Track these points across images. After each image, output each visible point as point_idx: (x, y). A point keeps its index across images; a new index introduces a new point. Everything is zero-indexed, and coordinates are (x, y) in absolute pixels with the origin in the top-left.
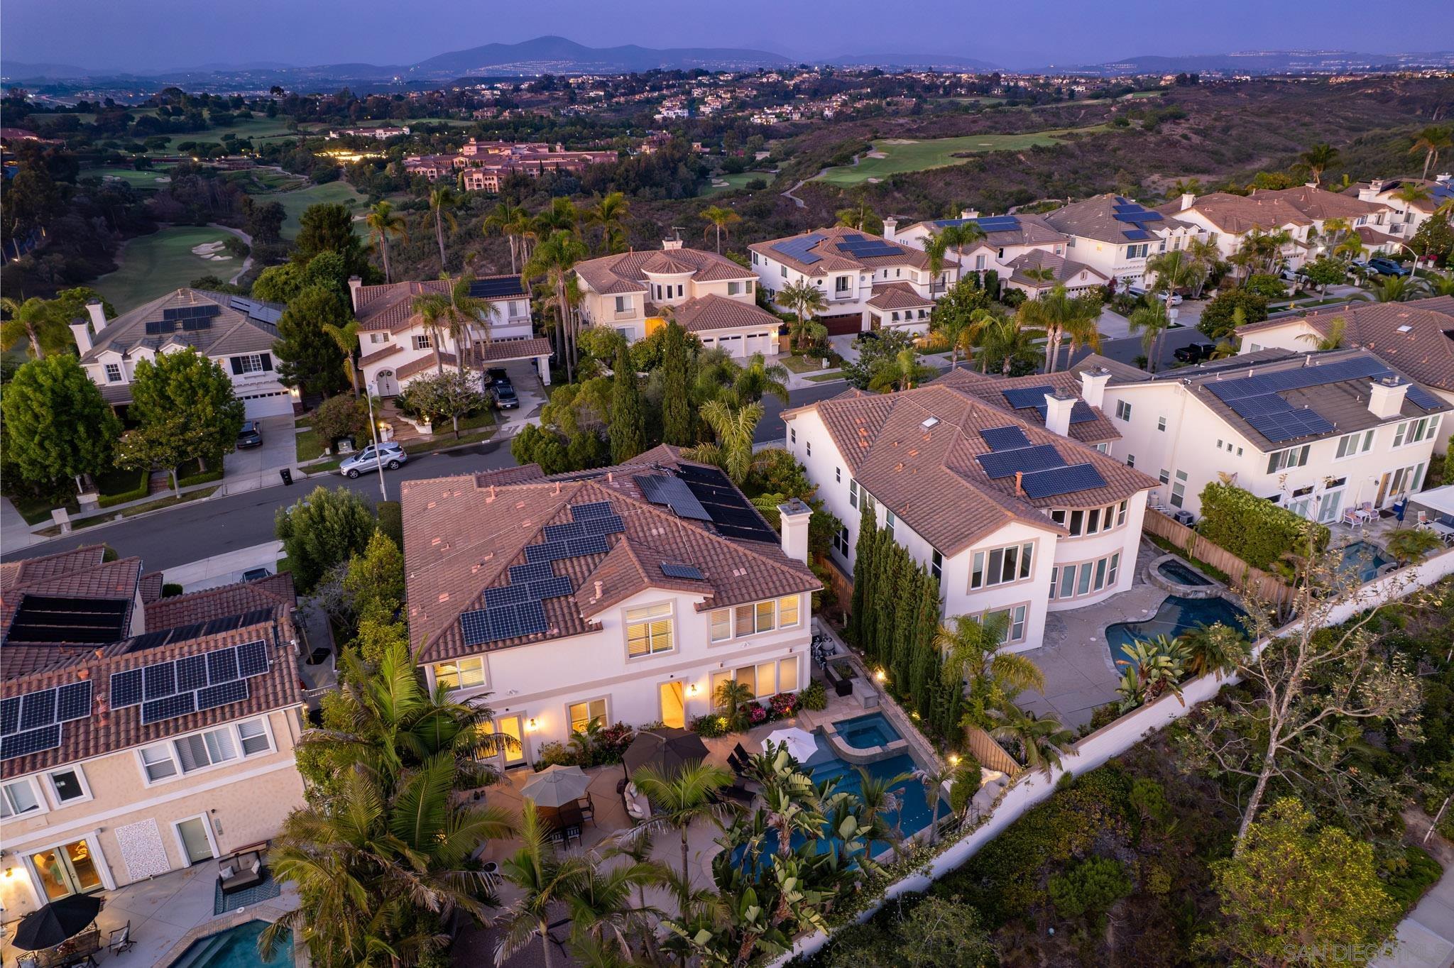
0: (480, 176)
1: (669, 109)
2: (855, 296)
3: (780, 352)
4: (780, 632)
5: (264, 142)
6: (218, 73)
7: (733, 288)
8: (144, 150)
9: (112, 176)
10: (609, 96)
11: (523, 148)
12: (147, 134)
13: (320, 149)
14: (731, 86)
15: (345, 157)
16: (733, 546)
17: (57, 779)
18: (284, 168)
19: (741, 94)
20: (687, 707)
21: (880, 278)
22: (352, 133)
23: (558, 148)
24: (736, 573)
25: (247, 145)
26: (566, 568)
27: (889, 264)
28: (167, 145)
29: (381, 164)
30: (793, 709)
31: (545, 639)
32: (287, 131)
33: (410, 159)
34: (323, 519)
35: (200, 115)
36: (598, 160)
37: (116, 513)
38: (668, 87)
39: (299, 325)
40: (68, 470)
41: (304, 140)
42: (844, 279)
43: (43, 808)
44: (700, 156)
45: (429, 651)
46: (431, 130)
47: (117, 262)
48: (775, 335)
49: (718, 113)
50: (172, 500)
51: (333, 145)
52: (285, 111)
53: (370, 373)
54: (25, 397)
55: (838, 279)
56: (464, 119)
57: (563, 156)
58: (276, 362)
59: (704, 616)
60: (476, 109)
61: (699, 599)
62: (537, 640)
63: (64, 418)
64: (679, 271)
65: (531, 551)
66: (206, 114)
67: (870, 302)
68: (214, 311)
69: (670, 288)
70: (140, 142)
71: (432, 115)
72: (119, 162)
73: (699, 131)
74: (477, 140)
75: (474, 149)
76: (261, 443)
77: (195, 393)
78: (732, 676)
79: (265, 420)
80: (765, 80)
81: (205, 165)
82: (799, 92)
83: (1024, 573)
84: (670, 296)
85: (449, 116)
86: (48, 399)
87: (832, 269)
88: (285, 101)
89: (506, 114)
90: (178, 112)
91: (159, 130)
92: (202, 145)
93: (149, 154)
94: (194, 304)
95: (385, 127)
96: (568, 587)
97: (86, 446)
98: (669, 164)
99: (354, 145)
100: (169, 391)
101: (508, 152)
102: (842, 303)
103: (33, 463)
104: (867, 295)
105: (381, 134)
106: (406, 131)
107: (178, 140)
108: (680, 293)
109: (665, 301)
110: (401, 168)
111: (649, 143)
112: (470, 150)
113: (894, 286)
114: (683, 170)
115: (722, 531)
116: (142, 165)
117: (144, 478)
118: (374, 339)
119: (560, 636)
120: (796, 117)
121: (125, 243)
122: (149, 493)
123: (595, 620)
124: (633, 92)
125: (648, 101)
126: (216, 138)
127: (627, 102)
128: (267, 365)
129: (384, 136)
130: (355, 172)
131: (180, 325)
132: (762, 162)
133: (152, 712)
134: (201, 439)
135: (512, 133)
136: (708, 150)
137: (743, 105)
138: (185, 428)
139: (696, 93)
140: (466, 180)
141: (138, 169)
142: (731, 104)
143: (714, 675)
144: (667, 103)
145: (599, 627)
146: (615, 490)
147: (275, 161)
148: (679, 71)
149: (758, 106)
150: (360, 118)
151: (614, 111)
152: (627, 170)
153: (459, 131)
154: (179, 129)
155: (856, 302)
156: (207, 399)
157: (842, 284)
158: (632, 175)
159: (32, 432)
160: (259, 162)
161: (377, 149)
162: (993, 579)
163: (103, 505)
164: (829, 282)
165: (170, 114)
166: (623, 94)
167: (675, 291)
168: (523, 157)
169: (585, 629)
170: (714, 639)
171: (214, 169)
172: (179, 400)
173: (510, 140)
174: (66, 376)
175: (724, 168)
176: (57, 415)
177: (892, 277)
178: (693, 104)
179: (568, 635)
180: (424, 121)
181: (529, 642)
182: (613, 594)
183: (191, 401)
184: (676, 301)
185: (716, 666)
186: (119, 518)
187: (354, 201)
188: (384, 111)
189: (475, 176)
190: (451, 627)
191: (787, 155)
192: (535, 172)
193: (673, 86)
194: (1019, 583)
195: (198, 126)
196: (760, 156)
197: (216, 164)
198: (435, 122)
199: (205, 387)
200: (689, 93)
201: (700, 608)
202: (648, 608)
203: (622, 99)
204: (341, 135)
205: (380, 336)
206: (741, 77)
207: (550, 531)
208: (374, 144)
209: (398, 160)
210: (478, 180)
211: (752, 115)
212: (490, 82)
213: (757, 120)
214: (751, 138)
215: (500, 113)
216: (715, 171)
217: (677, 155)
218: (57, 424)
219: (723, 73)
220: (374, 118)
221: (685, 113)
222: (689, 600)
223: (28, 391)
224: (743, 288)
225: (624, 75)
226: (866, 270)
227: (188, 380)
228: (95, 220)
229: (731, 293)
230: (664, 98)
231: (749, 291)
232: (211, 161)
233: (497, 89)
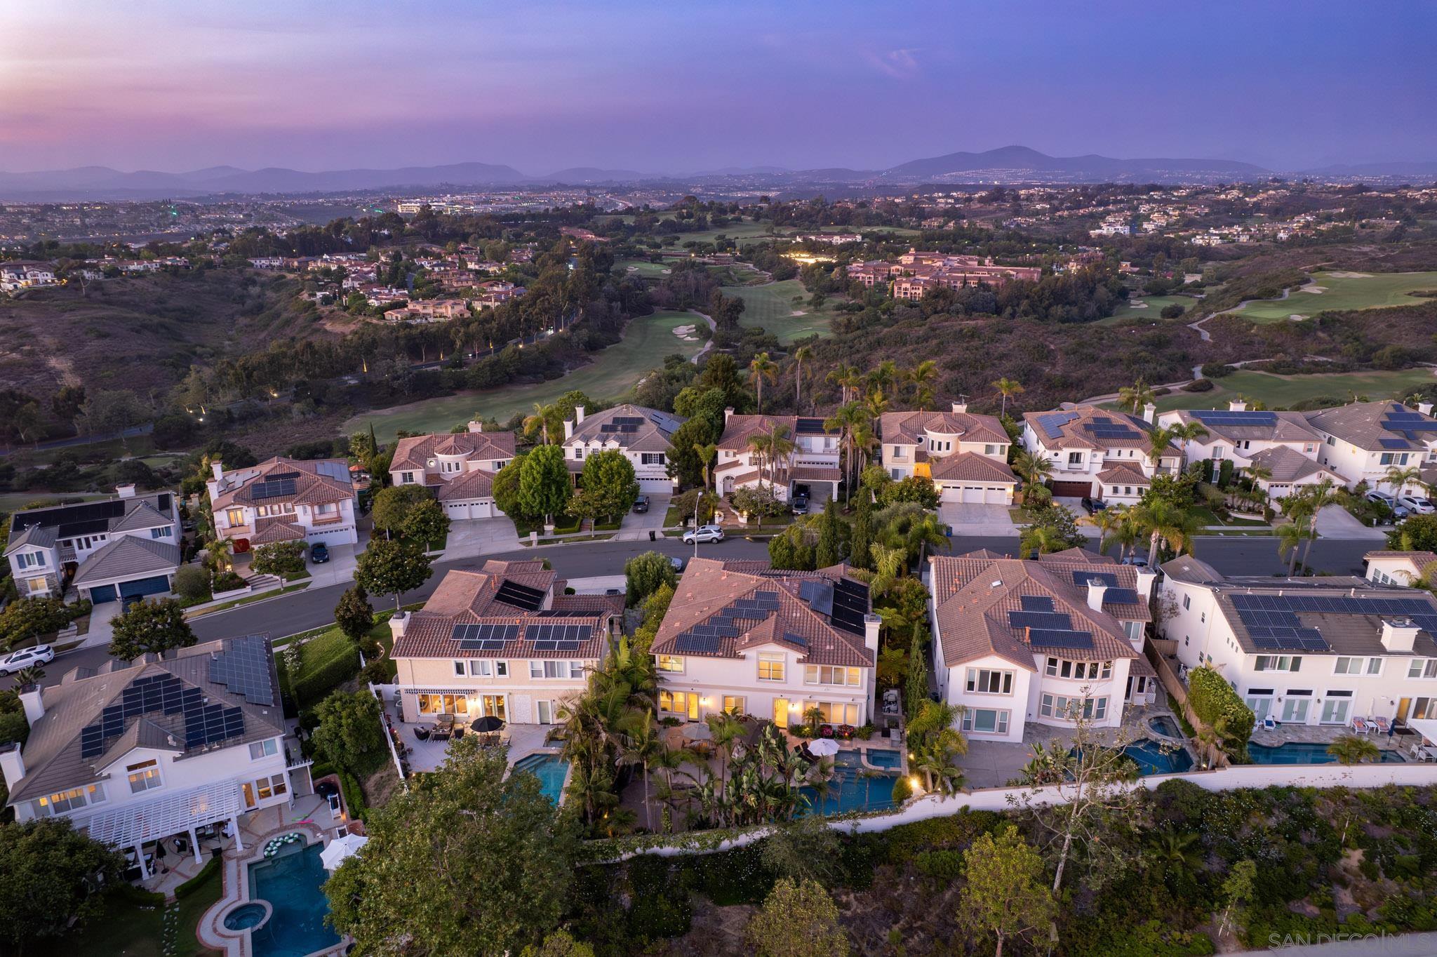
0: (908, 286)
1: (1110, 224)
2: (1086, 468)
3: (1014, 503)
4: (847, 687)
5: (745, 242)
6: (729, 176)
7: (989, 449)
8: (659, 246)
9: (633, 268)
10: (1055, 209)
11: (954, 260)
12: (665, 233)
13: (785, 251)
14: (1182, 203)
15: (806, 259)
16: (833, 632)
17: (499, 664)
18: (755, 265)
19: (1191, 212)
20: (789, 716)
21: (1113, 455)
22: (813, 238)
23: (987, 261)
24: (828, 647)
25: (731, 244)
26: (739, 623)
27: (1124, 446)
28: (676, 242)
29: (829, 267)
30: (850, 735)
31: (714, 656)
32: (764, 233)
33: (854, 265)
34: (646, 570)
35: (705, 218)
36: (1021, 276)
37: (560, 540)
38: (1116, 202)
39: (683, 440)
40: (542, 511)
41: (775, 242)
42: (1078, 455)
43: (491, 676)
44: (1123, 276)
45: (658, 648)
46: (879, 238)
47: (622, 336)
48: (1010, 490)
49: (1161, 231)
50: (589, 537)
51: (797, 248)
52: (767, 216)
53: (720, 476)
54: (531, 467)
55: (1072, 454)
56: (912, 228)
57: (989, 271)
58: (667, 461)
59: (802, 666)
60: (925, 219)
61: (801, 656)
62: (710, 656)
63: (547, 481)
64: (949, 431)
65: (726, 610)
66: (709, 217)
67: (1098, 475)
68: (640, 421)
69: (940, 444)
70: (658, 240)
71: (885, 223)
72: (641, 256)
73: (1132, 250)
74: (916, 250)
75: (912, 258)
76: (647, 511)
77: (613, 477)
78: (816, 706)
79: (654, 495)
80: (1223, 196)
81: (699, 260)
82: (1258, 211)
83: (1007, 689)
84: (940, 449)
85: (900, 225)
86: (541, 469)
87: (1066, 445)
88: (769, 209)
89: (951, 224)
90: (690, 216)
91: (673, 229)
92: (700, 244)
93: (663, 250)
94: (631, 415)
95: (841, 234)
96: (738, 633)
97: (553, 499)
98: (1087, 284)
99: (813, 249)
100: (600, 474)
101: (940, 264)
102: (1074, 473)
103: (527, 504)
104: (1098, 469)
105: (837, 240)
106: (859, 238)
107: (686, 238)
108: (948, 448)
109: (936, 453)
110: (845, 274)
111: (1076, 261)
112: (907, 259)
113: (1125, 464)
114: (1101, 291)
115: (834, 623)
116: (656, 259)
117: (578, 523)
118: (727, 455)
119: (722, 657)
120: (1244, 239)
121: (630, 321)
122: (579, 531)
123: (742, 653)
124: (1079, 205)
125: (1092, 215)
126: (710, 238)
127: (1070, 216)
128: (662, 462)
129: (839, 242)
130: (809, 271)
131: (620, 428)
132: (1188, 286)
133: (540, 645)
134: (611, 505)
135: (949, 244)
136: (1136, 269)
137: (1188, 223)
138: (604, 497)
139: (1143, 209)
140: (896, 288)
141: (653, 261)
142: (1178, 221)
143: (805, 702)
144: (1110, 219)
145: (743, 657)
146: (784, 587)
147: (749, 259)
148: (1132, 185)
149: (1203, 225)
150: (826, 224)
151: (1057, 224)
152: (1043, 289)
153: (902, 240)
154: (687, 229)
155: (1087, 473)
156: (619, 482)
157: (1075, 458)
158: (1047, 293)
159: (530, 487)
160: (738, 259)
161: (830, 254)
162: (983, 688)
163: (556, 533)
164: (1065, 454)
165: (684, 218)
166: (1068, 208)
167: (944, 446)
168: (952, 270)
169: (735, 656)
170: (806, 682)
171: (704, 263)
172: (604, 480)
173: (946, 251)
174: (553, 457)
175: (1146, 290)
176: (544, 479)
177: (1125, 456)
178: (1135, 222)
179: (726, 657)
180: (876, 229)
181: (706, 656)
182: (754, 642)
183: (610, 481)
184: (944, 453)
185: (807, 697)
186: (561, 542)
187: (801, 298)
188: (845, 220)
189: (904, 286)
190: (673, 639)
191: (1220, 280)
192: (959, 284)
193: (1121, 201)
194: (1001, 695)
195: (701, 227)
196: (1189, 279)
197: (706, 260)
198: (886, 230)
199: (619, 474)
200: (1136, 208)
201: (799, 661)
202: (772, 654)
203: (1066, 213)
204: (804, 239)
205: (731, 452)
206: (1197, 193)
207: (740, 602)
208: (828, 249)
209: (843, 264)
210: (906, 289)
211: (1194, 236)
212: (947, 189)
213: (1198, 241)
214: (1186, 260)
215: (946, 223)
216: (1137, 293)
217: (1098, 276)
218: (543, 484)
219: (1178, 188)
220: (836, 224)
221: (1125, 230)
222: (796, 655)
223: (534, 464)
224: (998, 450)
225: (1075, 188)
226: (1097, 449)
227: (611, 469)
228: (614, 304)
229: (987, 452)
230: (1108, 213)
231: (1002, 452)
232: (704, 256)
233: (952, 197)
